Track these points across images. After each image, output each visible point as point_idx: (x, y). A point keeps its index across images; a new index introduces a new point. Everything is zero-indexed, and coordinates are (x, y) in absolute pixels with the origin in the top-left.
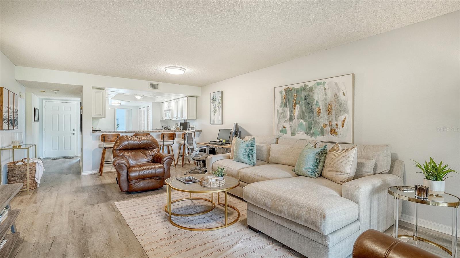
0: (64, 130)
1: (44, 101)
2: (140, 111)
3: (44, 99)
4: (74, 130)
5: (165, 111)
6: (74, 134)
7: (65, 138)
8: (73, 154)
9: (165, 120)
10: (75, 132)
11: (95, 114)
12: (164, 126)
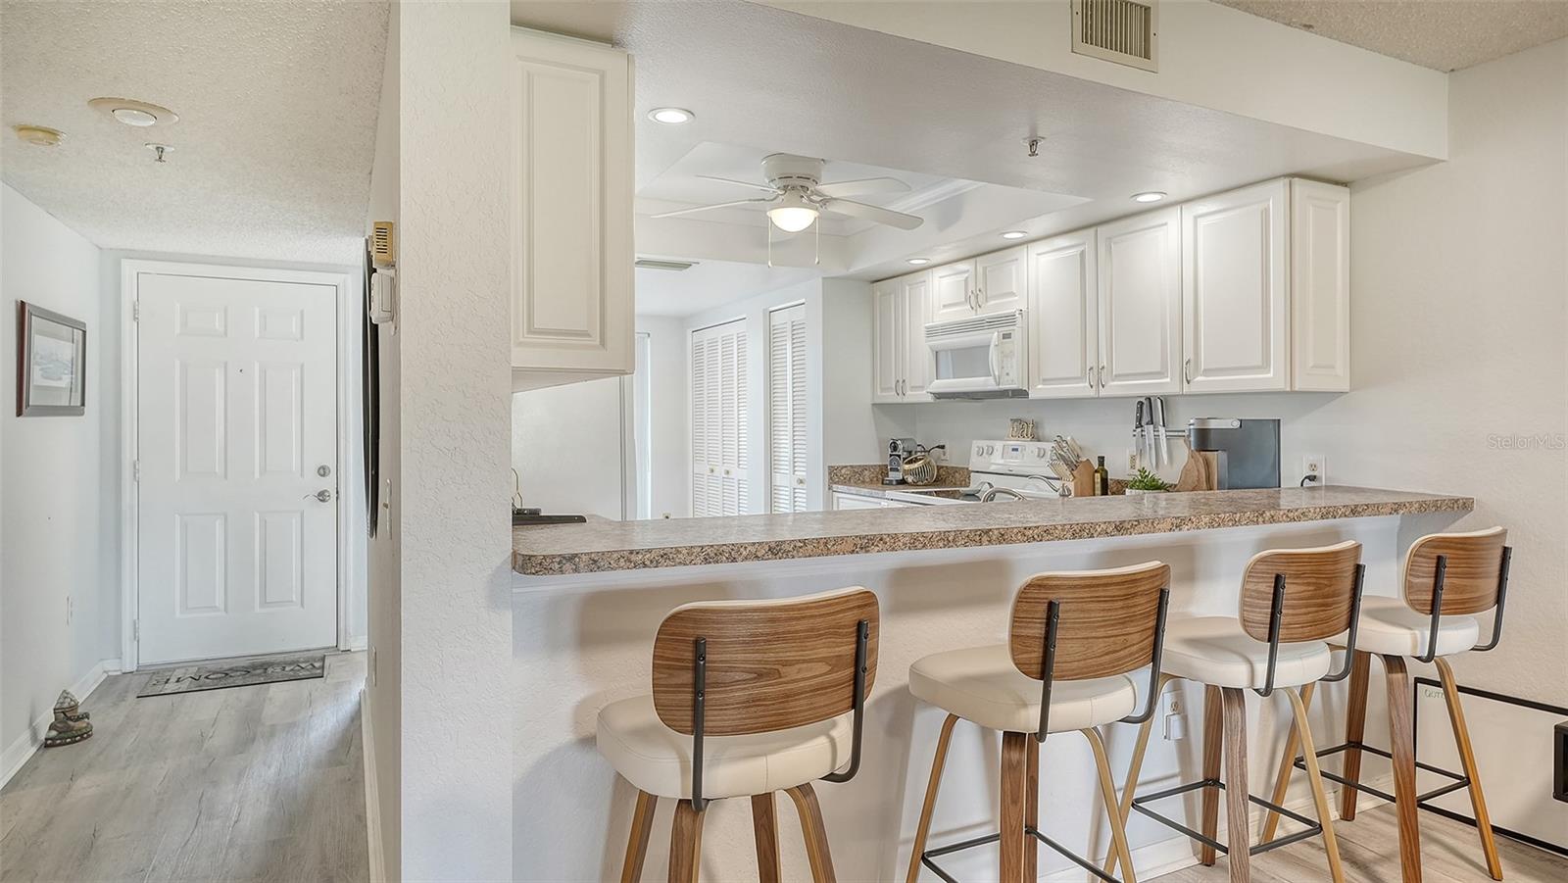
0: (263, 471)
1: (129, 268)
2: (698, 349)
3: (132, 254)
4: (323, 471)
5: (931, 332)
6: (322, 496)
7: (264, 524)
8: (316, 636)
9: (930, 399)
10: (328, 484)
11: (531, 331)
12: (903, 440)
